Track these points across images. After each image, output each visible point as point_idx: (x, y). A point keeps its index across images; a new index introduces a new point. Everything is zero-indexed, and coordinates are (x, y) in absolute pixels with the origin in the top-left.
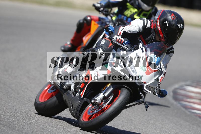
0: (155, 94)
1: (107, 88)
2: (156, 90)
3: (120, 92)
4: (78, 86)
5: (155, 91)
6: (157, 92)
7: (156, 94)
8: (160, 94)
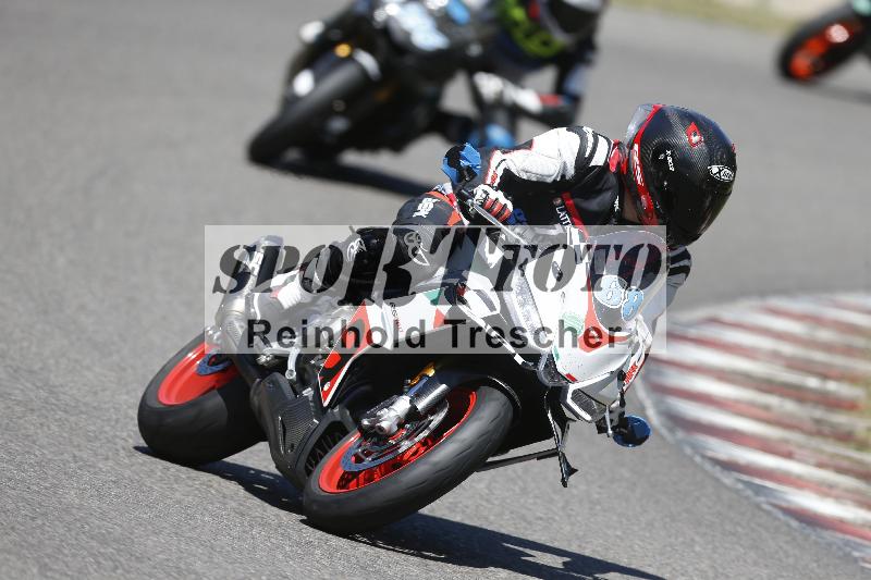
0: (601, 429)
1: (424, 381)
2: (610, 412)
3: (473, 397)
4: (313, 362)
5: (604, 418)
6: (612, 421)
7: (606, 430)
8: (620, 433)
